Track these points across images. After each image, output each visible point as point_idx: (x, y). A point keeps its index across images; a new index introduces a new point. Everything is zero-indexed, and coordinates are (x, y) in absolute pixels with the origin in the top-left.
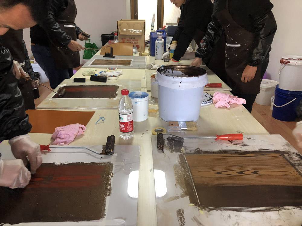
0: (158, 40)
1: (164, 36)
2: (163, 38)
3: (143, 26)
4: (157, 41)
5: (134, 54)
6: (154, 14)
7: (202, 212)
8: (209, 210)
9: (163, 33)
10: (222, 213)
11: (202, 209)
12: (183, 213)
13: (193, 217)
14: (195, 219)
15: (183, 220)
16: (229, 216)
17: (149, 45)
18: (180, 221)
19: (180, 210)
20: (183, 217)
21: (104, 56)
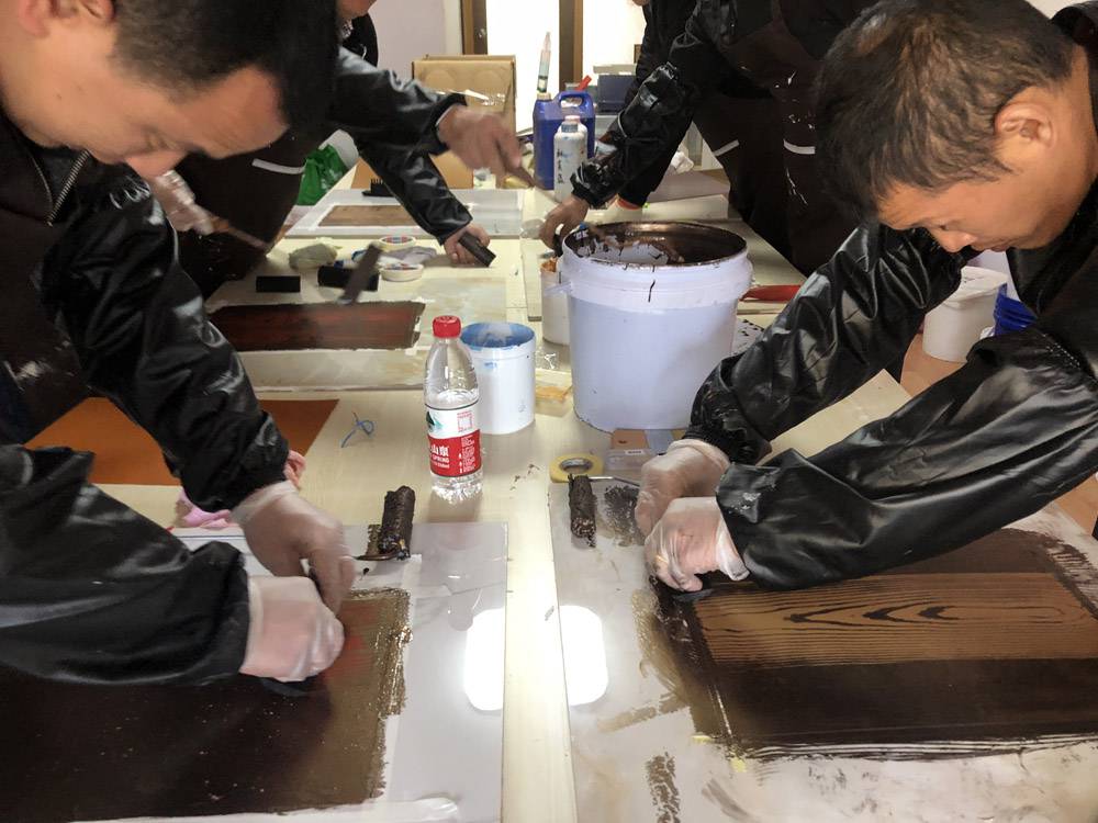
0: (564, 130)
1: (587, 115)
2: (583, 121)
3: (510, 78)
4: (560, 134)
5: (476, 181)
6: (548, 35)
7: (742, 766)
8: (769, 758)
9: (584, 102)
10: (812, 766)
11: (739, 755)
12: (671, 768)
13: (709, 786)
14: (715, 792)
15: (671, 794)
16: (839, 776)
17: (530, 146)
18: (658, 798)
19: (658, 760)
20: (671, 785)
21: (365, 194)
